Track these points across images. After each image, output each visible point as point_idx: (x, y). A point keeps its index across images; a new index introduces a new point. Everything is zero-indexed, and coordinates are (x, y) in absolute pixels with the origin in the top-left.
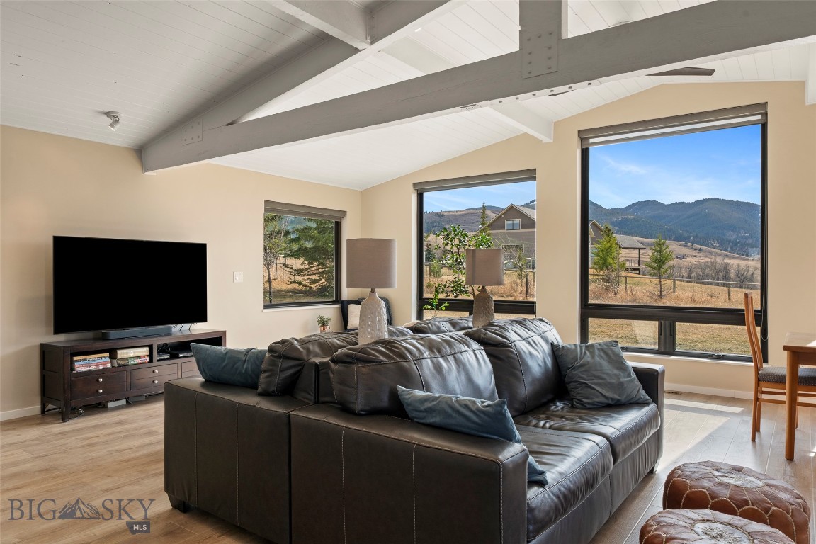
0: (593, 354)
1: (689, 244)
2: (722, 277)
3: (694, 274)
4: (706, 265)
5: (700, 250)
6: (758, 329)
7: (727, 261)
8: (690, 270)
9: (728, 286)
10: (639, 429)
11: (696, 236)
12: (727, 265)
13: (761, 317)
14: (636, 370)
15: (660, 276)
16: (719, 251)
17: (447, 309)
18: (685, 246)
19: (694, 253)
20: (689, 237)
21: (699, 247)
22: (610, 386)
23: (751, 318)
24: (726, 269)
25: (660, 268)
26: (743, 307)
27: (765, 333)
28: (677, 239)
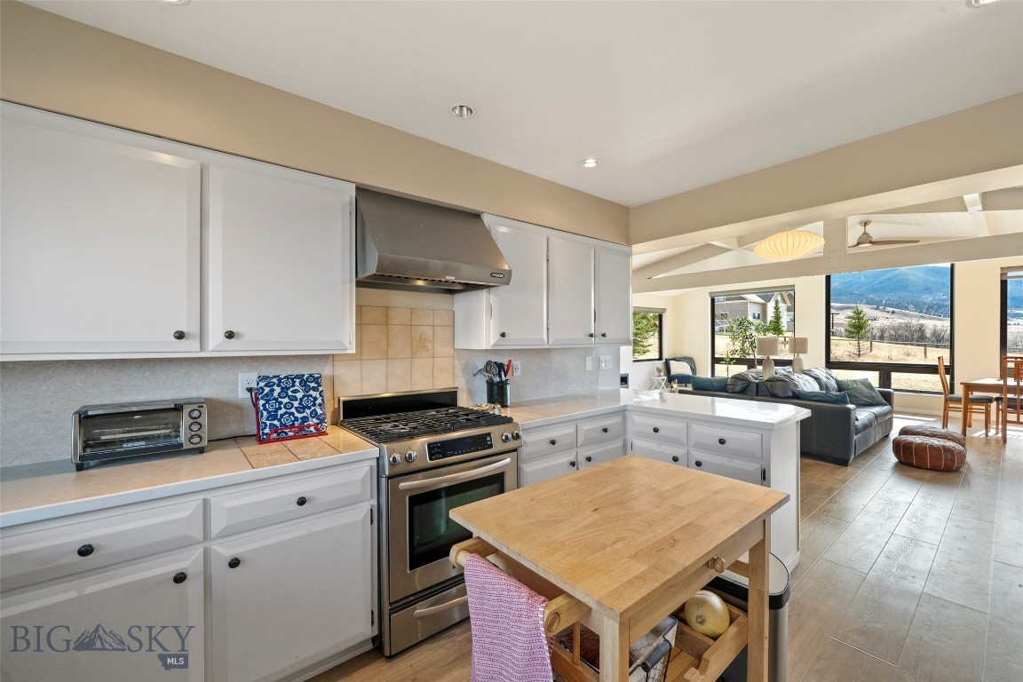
0: (857, 384)
1: (881, 307)
2: (918, 337)
3: (886, 335)
4: (900, 327)
5: (893, 312)
6: (948, 377)
7: (922, 321)
8: (883, 331)
9: (925, 346)
10: (885, 414)
11: (889, 300)
12: (922, 325)
13: (950, 370)
14: (879, 391)
15: (859, 339)
16: (914, 313)
17: (734, 364)
18: (877, 309)
19: (886, 315)
20: (881, 301)
21: (892, 309)
22: (868, 397)
23: (942, 370)
24: (921, 330)
25: (858, 332)
26: (937, 364)
27: (952, 379)
28: (867, 303)
